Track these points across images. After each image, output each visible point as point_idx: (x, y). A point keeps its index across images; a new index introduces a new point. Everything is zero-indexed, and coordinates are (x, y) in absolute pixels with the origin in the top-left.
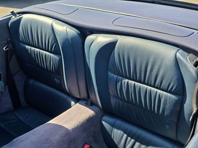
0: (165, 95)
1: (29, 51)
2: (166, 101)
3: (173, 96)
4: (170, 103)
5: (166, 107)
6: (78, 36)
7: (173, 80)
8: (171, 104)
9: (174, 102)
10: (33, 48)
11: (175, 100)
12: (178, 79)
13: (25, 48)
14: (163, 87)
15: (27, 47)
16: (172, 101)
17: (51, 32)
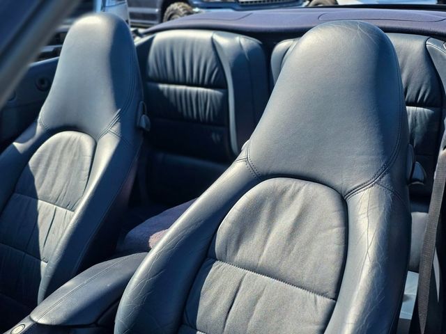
0: (413, 111)
1: (165, 93)
2: (416, 120)
3: (426, 110)
4: (421, 122)
5: (416, 131)
6: (259, 47)
7: (425, 82)
8: (424, 123)
9: (427, 118)
10: (172, 87)
11: (429, 115)
12: (431, 80)
13: (158, 89)
14: (409, 97)
15: (161, 86)
16: (425, 116)
17: (211, 50)
